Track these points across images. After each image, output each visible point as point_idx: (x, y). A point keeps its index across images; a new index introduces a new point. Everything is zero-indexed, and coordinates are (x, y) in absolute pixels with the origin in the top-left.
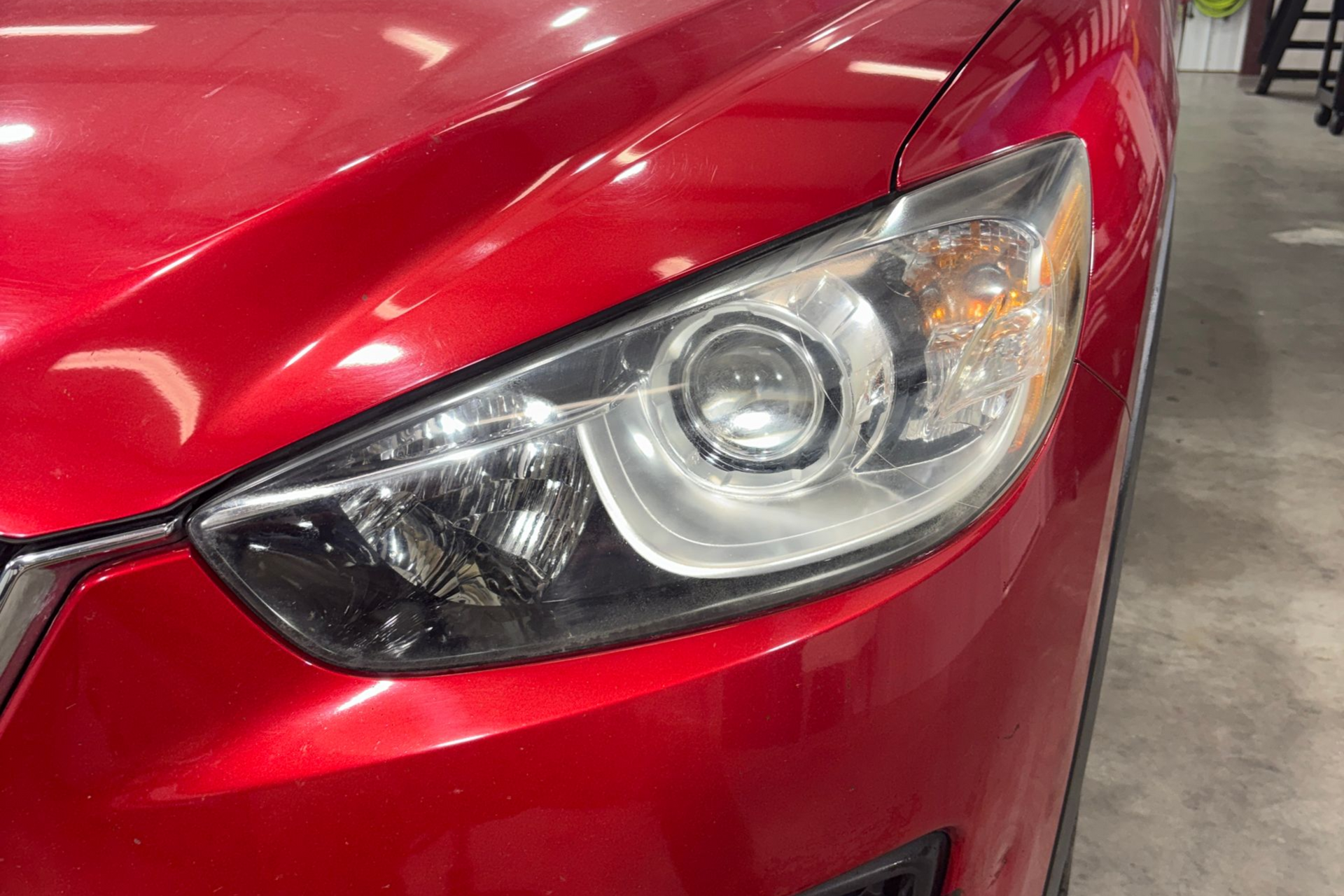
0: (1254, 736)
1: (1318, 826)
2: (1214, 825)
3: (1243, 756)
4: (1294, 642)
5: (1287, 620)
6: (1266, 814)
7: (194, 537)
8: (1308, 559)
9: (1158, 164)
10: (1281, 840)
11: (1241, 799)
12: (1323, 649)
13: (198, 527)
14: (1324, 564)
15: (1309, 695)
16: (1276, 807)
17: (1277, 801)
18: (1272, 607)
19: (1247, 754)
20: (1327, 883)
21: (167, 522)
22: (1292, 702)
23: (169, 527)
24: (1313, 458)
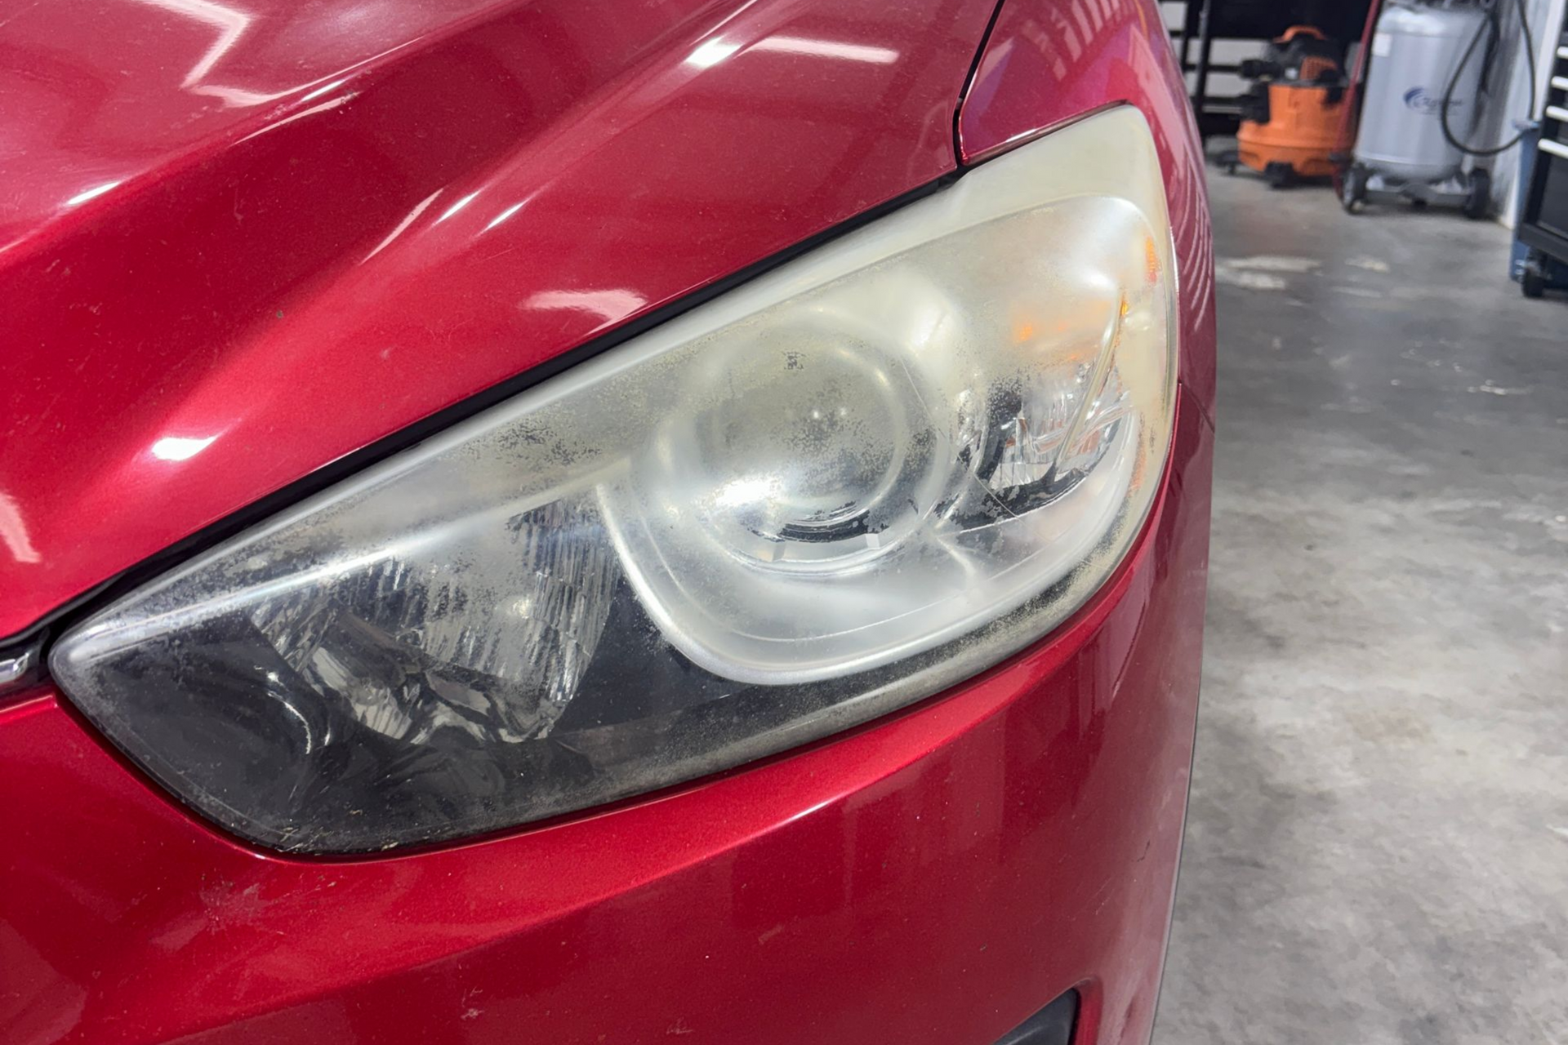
0: (1232, 831)
1: (1313, 924)
2: (1206, 937)
3: (1225, 854)
4: (1253, 720)
5: (1241, 696)
6: (1260, 917)
7: (62, 677)
8: (1252, 627)
9: (1186, 155)
10: (1279, 945)
11: (1232, 905)
12: (1285, 726)
13: (65, 661)
14: (1271, 630)
15: (1281, 778)
16: (1267, 908)
17: (1268, 902)
18: (1223, 683)
19: (1228, 852)
20: (1335, 988)
21: (16, 657)
22: (1264, 789)
23: (21, 664)
24: (1237, 514)
